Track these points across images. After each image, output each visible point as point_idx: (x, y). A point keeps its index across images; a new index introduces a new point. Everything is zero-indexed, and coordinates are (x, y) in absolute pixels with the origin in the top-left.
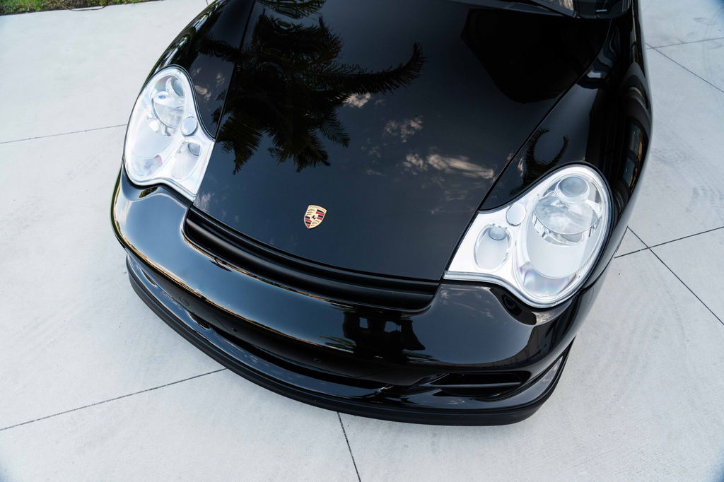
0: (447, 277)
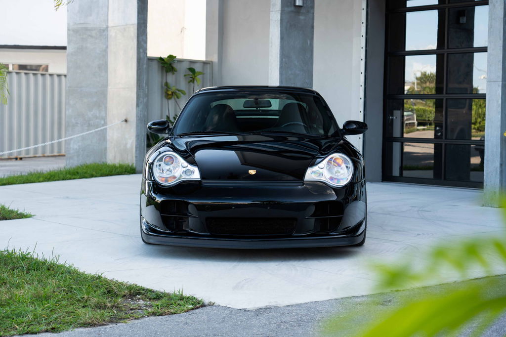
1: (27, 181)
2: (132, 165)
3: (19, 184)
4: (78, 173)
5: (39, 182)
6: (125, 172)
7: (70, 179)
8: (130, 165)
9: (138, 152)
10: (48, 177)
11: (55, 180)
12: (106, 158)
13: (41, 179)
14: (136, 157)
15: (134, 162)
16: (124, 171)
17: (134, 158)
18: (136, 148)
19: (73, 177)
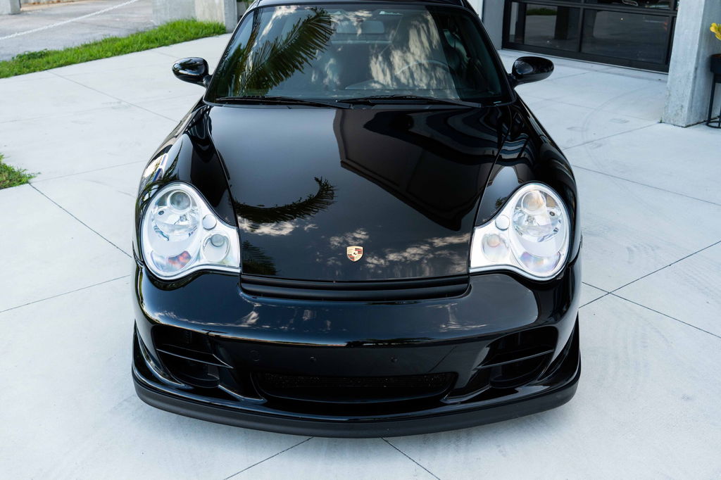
0: (471, 271)
1: (91, 58)
2: (222, 24)
3: (81, 62)
4: (157, 39)
5: (107, 57)
6: (214, 33)
7: (147, 49)
8: (220, 23)
9: (227, 8)
10: (119, 49)
11: (128, 53)
12: (194, 12)
13: (109, 54)
14: (226, 14)
15: (224, 20)
16: (213, 31)
17: (224, 16)
18: (225, 4)
19: (151, 45)
